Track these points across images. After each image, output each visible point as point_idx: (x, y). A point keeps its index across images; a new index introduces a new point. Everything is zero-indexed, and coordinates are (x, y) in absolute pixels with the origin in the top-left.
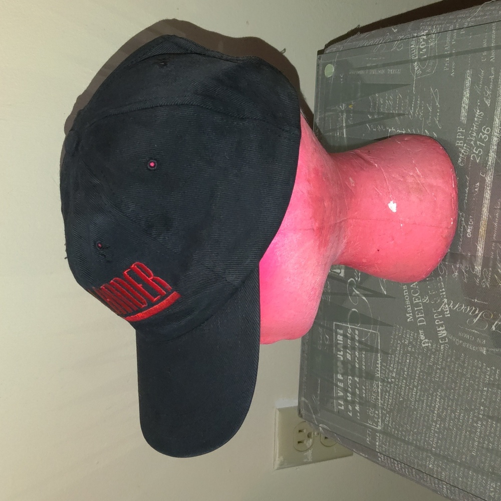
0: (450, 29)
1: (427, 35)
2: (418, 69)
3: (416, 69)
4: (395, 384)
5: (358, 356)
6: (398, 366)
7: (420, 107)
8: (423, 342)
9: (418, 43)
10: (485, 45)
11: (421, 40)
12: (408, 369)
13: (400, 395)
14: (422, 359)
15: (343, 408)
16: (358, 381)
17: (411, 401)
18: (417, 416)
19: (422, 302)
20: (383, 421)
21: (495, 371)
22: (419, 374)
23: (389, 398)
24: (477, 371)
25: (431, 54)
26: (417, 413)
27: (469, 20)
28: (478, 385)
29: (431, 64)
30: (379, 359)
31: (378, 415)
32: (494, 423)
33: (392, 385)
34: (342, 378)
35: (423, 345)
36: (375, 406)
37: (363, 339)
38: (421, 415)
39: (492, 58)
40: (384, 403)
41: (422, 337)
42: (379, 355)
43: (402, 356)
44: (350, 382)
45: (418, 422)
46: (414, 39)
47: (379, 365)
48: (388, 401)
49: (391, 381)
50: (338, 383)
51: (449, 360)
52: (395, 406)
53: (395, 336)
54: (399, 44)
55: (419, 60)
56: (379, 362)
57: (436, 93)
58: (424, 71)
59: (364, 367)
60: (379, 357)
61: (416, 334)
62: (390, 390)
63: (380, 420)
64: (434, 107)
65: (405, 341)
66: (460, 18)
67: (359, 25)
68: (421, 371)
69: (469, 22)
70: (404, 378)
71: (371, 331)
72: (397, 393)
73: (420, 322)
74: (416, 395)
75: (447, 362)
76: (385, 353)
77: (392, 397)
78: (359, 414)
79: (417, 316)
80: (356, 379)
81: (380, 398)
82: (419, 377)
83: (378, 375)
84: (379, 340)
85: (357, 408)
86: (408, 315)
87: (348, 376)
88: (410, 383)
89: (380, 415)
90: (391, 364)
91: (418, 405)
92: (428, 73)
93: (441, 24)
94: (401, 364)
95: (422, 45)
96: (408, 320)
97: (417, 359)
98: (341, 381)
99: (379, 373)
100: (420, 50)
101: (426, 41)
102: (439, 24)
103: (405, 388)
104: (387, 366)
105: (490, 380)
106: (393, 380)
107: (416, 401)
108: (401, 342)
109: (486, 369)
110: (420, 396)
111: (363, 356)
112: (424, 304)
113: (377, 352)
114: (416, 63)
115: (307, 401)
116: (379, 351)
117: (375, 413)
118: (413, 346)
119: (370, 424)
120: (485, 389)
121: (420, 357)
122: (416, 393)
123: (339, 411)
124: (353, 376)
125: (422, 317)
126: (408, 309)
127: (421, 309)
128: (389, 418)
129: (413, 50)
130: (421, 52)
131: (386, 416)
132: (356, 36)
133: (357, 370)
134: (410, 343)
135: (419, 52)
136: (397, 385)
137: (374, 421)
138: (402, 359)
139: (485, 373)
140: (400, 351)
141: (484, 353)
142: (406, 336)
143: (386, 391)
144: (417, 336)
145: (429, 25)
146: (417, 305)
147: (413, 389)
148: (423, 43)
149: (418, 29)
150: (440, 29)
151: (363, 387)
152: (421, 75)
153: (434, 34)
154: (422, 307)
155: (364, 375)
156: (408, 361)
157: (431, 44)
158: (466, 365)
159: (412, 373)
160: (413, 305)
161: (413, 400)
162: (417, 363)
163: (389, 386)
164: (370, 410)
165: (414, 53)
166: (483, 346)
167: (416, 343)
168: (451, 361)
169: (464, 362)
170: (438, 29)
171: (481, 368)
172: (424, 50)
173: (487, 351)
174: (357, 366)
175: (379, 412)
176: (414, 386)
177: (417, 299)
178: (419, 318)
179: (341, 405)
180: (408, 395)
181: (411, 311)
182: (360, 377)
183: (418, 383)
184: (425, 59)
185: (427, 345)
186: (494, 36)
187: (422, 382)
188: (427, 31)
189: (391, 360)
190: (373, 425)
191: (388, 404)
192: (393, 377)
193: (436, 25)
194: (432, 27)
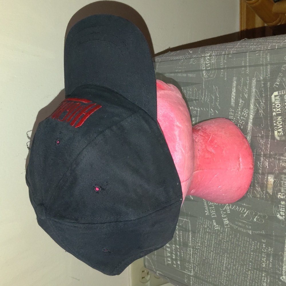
0: (223, 54)
1: (210, 56)
2: (205, 75)
3: (204, 75)
4: (200, 250)
5: (178, 234)
6: (201, 240)
7: (208, 96)
8: (215, 227)
9: (205, 60)
10: (243, 64)
11: (207, 59)
12: (207, 241)
13: (203, 256)
14: (215, 236)
15: (170, 262)
16: (178, 247)
17: (210, 260)
18: (214, 268)
19: (214, 205)
20: (194, 270)
21: (257, 243)
22: (214, 245)
23: (197, 258)
24: (246, 243)
25: (212, 67)
26: (214, 266)
27: (233, 49)
28: (248, 251)
29: (213, 72)
30: (190, 235)
31: (191, 267)
32: (258, 272)
33: (198, 250)
34: (169, 246)
35: (216, 228)
36: (189, 262)
37: (181, 224)
38: (216, 267)
39: (247, 71)
40: (194, 260)
41: (215, 224)
42: (190, 233)
43: (204, 234)
44: (174, 248)
45: (214, 271)
46: (202, 58)
47: (191, 239)
48: (197, 259)
49: (198, 248)
50: (167, 248)
51: (230, 237)
52: (201, 262)
53: (199, 223)
54: (194, 60)
55: (206, 70)
56: (190, 237)
57: (216, 89)
58: (209, 77)
59: (182, 240)
60: (190, 234)
61: (211, 222)
62: (197, 253)
63: (192, 270)
64: (216, 97)
65: (205, 226)
66: (228, 48)
68: (215, 243)
69: (233, 51)
70: (205, 247)
71: (185, 220)
72: (202, 254)
73: (213, 215)
74: (212, 256)
75: (229, 238)
76: (194, 232)
77: (199, 257)
78: (180, 266)
79: (211, 212)
80: (177, 246)
81: (191, 257)
82: (214, 246)
83: (190, 245)
84: (190, 225)
85: (179, 263)
86: (206, 211)
87: (172, 245)
88: (209, 249)
89: (192, 267)
90: (197, 238)
91: (214, 261)
92: (212, 77)
93: (218, 51)
94: (203, 238)
95: (208, 62)
96: (206, 214)
97: (212, 236)
98: (168, 247)
99: (191, 243)
100: (206, 64)
101: (210, 60)
102: (216, 50)
103: (206, 252)
104: (195, 239)
105: (254, 248)
106: (199, 247)
107: (213, 259)
108: (203, 226)
109: (252, 242)
110: (215, 256)
111: (181, 234)
112: (215, 206)
113: (189, 232)
114: (204, 72)
115: (149, 258)
116: (190, 231)
117: (189, 266)
118: (210, 229)
119: (186, 272)
120: (251, 253)
121: (214, 235)
122: (213, 255)
123: (168, 264)
124: (175, 245)
125: (214, 213)
126: (206, 208)
127: (213, 208)
128: (198, 269)
129: (202, 64)
130: (207, 66)
131: (196, 267)
132: (168, 53)
133: (178, 242)
134: (208, 227)
135: (206, 66)
136: (202, 250)
137: (189, 270)
138: (204, 236)
139: (251, 245)
140: (202, 231)
141: (250, 234)
142: (205, 223)
143: (195, 253)
144: (212, 223)
145: (210, 51)
146: (211, 206)
147: (210, 253)
148: (208, 60)
149: (204, 52)
150: (217, 53)
151: (182, 251)
152: (208, 78)
153: (213, 56)
154: (214, 207)
155: (182, 244)
156: (207, 237)
157: (213, 62)
158: (240, 240)
159: (210, 243)
160: (209, 206)
161: (211, 259)
162: (212, 238)
163: (196, 250)
164: (186, 264)
165: (203, 66)
166: (249, 229)
167: (212, 227)
168: (232, 238)
169: (239, 238)
170: (216, 53)
171: (249, 242)
172: (208, 65)
173: (252, 232)
174: (178, 239)
175: (191, 265)
176: (211, 251)
177: (211, 203)
178: (212, 213)
179: (169, 261)
180: (208, 256)
181: (207, 209)
182: (180, 245)
183: (213, 249)
184: (209, 70)
185: (218, 228)
186: (248, 60)
187: (216, 249)
188: (209, 54)
189: (197, 236)
190: (188, 272)
191: (196, 261)
192: (199, 246)
193: (215, 51)
194: (212, 52)
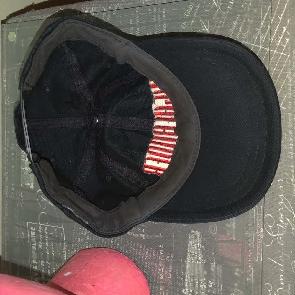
0: (105, 10)
5: (48, 246)
10: (132, 23)
16: (49, 264)
21: (152, 250)
24: (139, 251)
27: (118, 4)
28: (141, 261)
30: (65, 247)
32: (154, 286)
34: (36, 263)
37: (52, 234)
39: (137, 32)
42: (65, 244)
43: (83, 244)
44: (42, 265)
47: (65, 252)
50: (34, 266)
51: (118, 245)
53: (76, 230)
56: (65, 249)
59: (53, 254)
60: (65, 245)
65: (84, 233)
66: (111, 3)
67: (33, 3)
69: (118, 6)
71: (57, 227)
75: (116, 246)
76: (69, 243)
80: (47, 262)
83: (64, 259)
84: (64, 234)
87: (41, 261)
90: (74, 250)
93: (98, 6)
97: (94, 245)
98: (35, 265)
99: (66, 257)
102: (96, 6)
104: (71, 251)
105: (149, 257)
108: (81, 234)
109: (146, 249)
111: (52, 245)
113: (63, 242)
116: (65, 241)
118: (91, 236)
120: (145, 263)
121: (96, 243)
124: (45, 261)
132: (31, 12)
133: (48, 257)
134: (88, 234)
138: (83, 246)
139: (145, 252)
140: (81, 240)
141: (144, 238)
145: (88, 7)
151: (54, 268)
153: (92, 13)
155: (53, 259)
156: (87, 247)
158: (131, 247)
166: (142, 233)
168: (120, 245)
169: (129, 245)
170: (96, 10)
171: (142, 249)
173: (146, 236)
174: (48, 253)
182: (51, 261)
186: (137, 17)
188: (87, 11)
189: (74, 247)
193: (94, 7)
194: (91, 8)
